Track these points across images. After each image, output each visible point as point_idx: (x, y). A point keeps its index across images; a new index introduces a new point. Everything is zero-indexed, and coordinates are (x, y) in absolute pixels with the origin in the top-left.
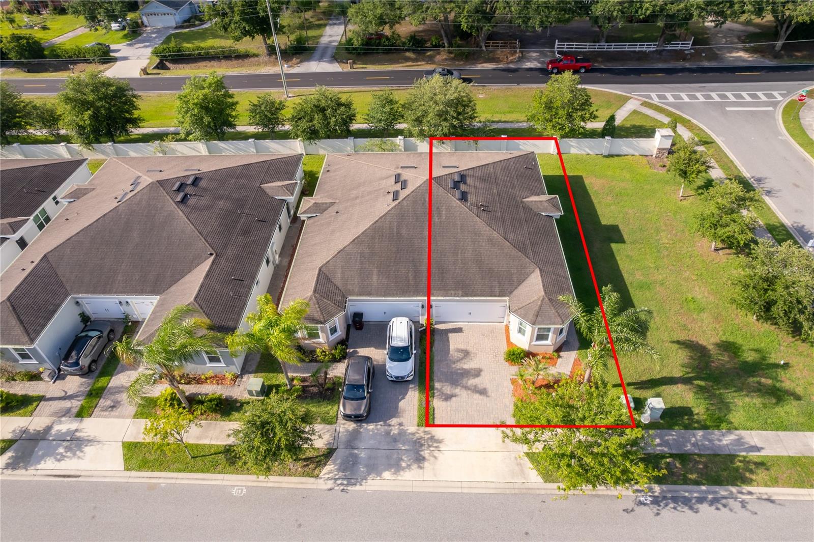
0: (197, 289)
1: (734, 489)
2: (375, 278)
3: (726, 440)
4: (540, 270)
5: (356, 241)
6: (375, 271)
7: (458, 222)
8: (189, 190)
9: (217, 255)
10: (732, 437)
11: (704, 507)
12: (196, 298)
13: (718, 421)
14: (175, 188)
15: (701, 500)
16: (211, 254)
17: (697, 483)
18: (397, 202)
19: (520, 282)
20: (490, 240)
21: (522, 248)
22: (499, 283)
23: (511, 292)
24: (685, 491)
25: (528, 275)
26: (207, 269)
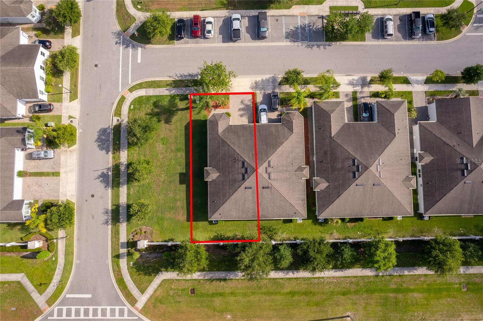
0: (331, 120)
1: (177, 79)
2: (273, 130)
3: (174, 92)
4: (218, 134)
5: (282, 143)
6: (274, 132)
7: (245, 151)
8: (355, 169)
9: (331, 137)
10: (172, 93)
11: (186, 74)
12: (330, 116)
13: (173, 97)
14: (360, 166)
15: (186, 76)
16: (333, 137)
17: (185, 80)
18: (268, 160)
19: (225, 129)
20: (234, 144)
21: (224, 142)
22: (232, 129)
23: (228, 126)
24: (189, 78)
25: (222, 132)
26: (332, 129)
